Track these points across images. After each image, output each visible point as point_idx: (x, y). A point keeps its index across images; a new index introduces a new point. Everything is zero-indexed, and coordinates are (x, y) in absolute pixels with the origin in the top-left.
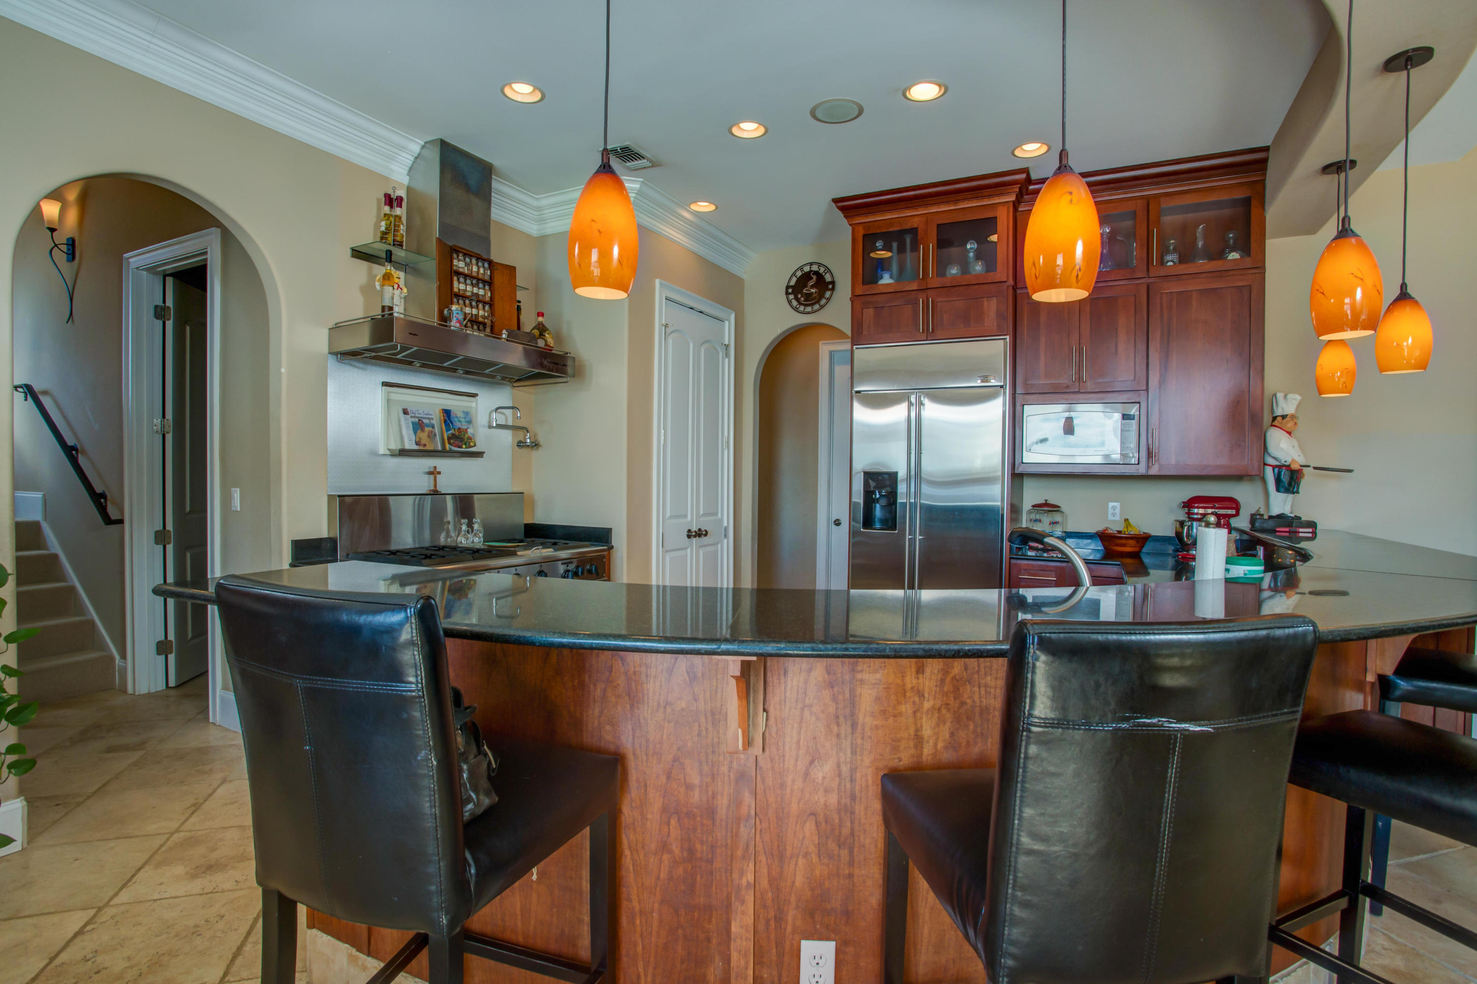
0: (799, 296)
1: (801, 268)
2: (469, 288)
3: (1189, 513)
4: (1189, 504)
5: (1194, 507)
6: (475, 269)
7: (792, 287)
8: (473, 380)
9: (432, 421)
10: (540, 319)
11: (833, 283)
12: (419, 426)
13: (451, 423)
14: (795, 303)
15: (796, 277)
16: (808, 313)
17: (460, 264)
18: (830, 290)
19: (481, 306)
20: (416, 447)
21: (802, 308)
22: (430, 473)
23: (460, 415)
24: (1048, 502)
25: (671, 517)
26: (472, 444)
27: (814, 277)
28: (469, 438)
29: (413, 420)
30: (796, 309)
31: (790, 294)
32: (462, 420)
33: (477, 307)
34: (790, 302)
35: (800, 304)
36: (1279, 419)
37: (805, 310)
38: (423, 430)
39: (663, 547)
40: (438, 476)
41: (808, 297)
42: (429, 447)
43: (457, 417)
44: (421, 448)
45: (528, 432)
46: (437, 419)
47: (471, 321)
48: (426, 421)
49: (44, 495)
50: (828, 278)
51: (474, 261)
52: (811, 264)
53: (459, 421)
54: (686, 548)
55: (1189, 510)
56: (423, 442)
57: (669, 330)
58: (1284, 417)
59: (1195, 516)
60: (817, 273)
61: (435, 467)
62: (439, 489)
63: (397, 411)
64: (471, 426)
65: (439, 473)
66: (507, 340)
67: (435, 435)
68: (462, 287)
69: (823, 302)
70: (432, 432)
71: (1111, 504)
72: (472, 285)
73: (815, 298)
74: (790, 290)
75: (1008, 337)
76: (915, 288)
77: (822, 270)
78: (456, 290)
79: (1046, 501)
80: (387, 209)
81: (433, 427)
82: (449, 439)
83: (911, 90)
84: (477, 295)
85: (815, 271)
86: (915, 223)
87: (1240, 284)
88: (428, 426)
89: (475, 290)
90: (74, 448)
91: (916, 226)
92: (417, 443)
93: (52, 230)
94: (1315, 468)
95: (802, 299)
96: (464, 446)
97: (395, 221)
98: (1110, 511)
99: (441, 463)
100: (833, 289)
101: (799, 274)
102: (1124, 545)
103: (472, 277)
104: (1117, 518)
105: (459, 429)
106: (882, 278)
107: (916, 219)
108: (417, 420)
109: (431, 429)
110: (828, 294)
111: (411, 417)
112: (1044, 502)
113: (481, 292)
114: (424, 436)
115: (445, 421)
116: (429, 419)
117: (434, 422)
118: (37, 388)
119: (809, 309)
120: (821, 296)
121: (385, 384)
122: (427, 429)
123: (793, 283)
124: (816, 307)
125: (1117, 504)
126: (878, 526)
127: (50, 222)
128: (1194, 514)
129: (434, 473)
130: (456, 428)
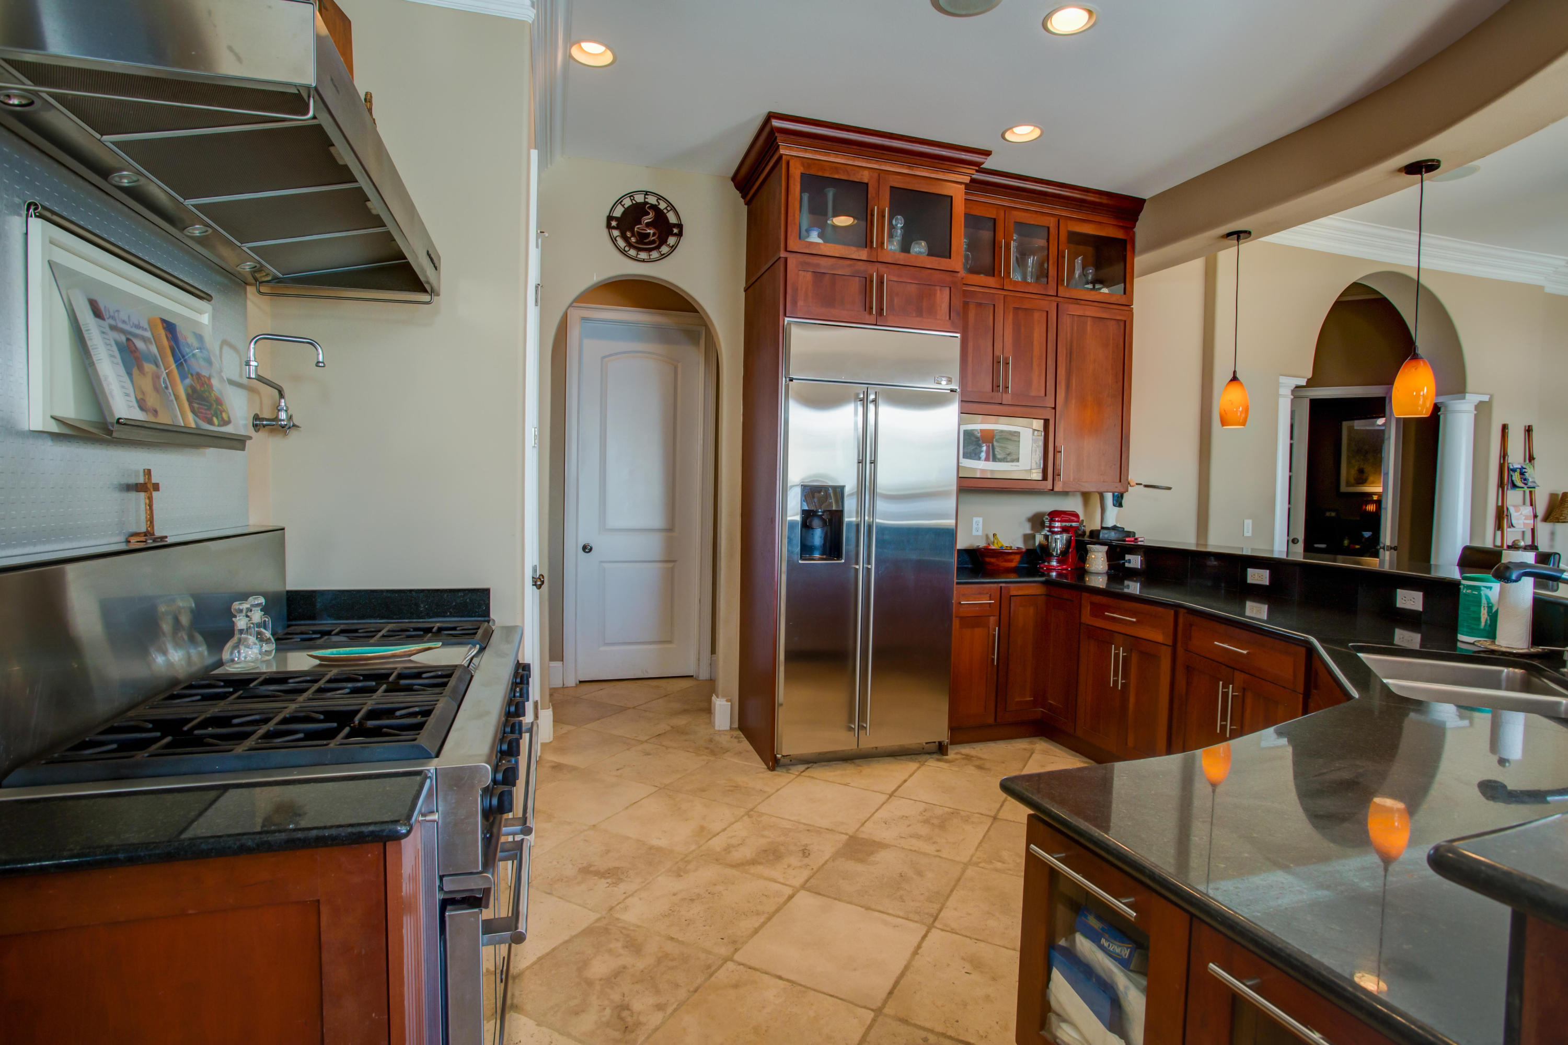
0: (629, 234)
1: (631, 195)
5: (1055, 521)
7: (616, 219)
11: (680, 226)
14: (621, 243)
15: (623, 206)
16: (643, 261)
18: (675, 235)
21: (632, 252)
22: (140, 488)
23: (192, 339)
26: (225, 416)
27: (652, 215)
28: (219, 401)
29: (116, 335)
30: (623, 252)
31: (614, 228)
32: (198, 354)
34: (614, 240)
35: (630, 245)
37: (639, 256)
40: (155, 494)
41: (643, 237)
45: (282, 396)
50: (672, 218)
52: (647, 193)
53: (194, 355)
59: (1056, 530)
60: (654, 208)
61: (148, 473)
64: (213, 371)
65: (156, 487)
69: (665, 249)
71: (975, 519)
73: (653, 242)
74: (614, 223)
75: (959, 336)
76: (864, 258)
77: (662, 206)
82: (189, 398)
85: (652, 205)
86: (865, 177)
87: (1119, 318)
91: (866, 181)
94: (1146, 486)
95: (633, 240)
96: (215, 421)
100: (680, 234)
101: (627, 202)
102: (1011, 561)
104: (980, 533)
105: (199, 376)
107: (866, 173)
110: (672, 240)
111: (111, 327)
119: (643, 255)
120: (663, 241)
123: (618, 212)
124: (655, 254)
125: (980, 520)
126: (817, 555)
128: (1054, 527)
129: (148, 487)
130: (194, 373)
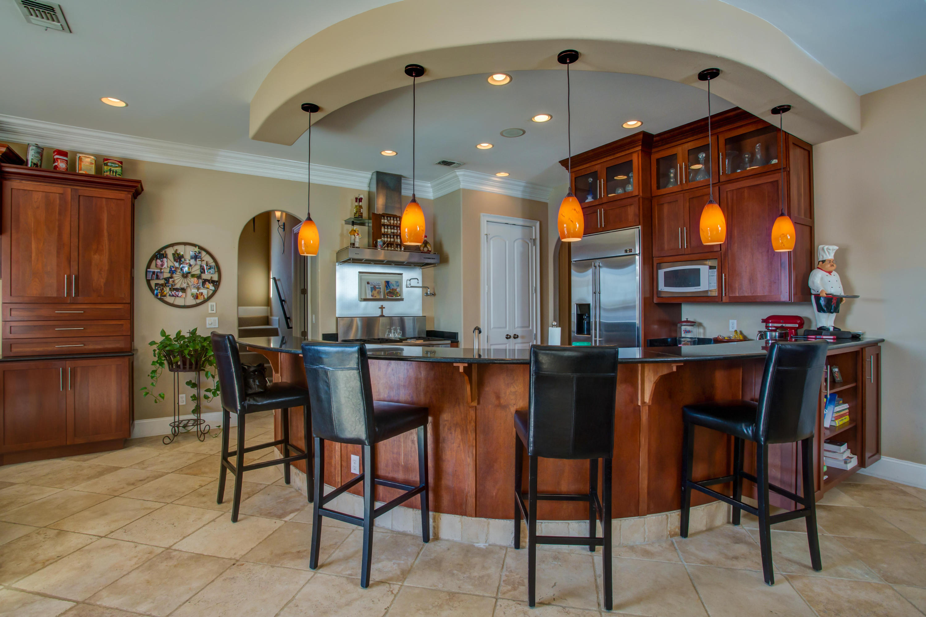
2: (389, 230)
3: (767, 327)
4: (766, 321)
5: (769, 323)
6: (392, 222)
8: (401, 267)
9: (380, 286)
10: (425, 239)
12: (374, 288)
13: (389, 286)
17: (385, 221)
19: (395, 237)
20: (371, 297)
22: (380, 308)
23: (394, 283)
24: (688, 320)
25: (494, 328)
26: (398, 295)
28: (398, 293)
29: (372, 286)
32: (394, 285)
33: (394, 238)
36: (821, 263)
38: (375, 290)
39: (487, 342)
40: (384, 309)
42: (378, 297)
43: (392, 284)
44: (374, 298)
45: (428, 288)
46: (383, 286)
47: (388, 244)
48: (377, 286)
49: (279, 318)
51: (392, 218)
53: (393, 286)
54: (506, 344)
55: (766, 324)
56: (375, 295)
57: (489, 237)
58: (823, 261)
61: (382, 306)
62: (384, 314)
63: (364, 283)
64: (399, 287)
65: (384, 308)
66: (404, 251)
67: (381, 292)
68: (386, 230)
70: (379, 291)
71: (731, 321)
72: (391, 229)
75: (640, 226)
76: (597, 204)
78: (383, 232)
79: (687, 319)
80: (357, 204)
81: (380, 288)
82: (387, 293)
83: (535, 118)
84: (394, 233)
86: (596, 168)
87: (771, 180)
88: (378, 288)
89: (392, 231)
90: (284, 301)
91: (597, 170)
92: (372, 296)
93: (278, 221)
96: (394, 296)
97: (359, 208)
98: (731, 325)
99: (385, 304)
103: (391, 226)
105: (393, 289)
106: (587, 199)
107: (597, 166)
108: (373, 286)
109: (379, 290)
111: (371, 285)
112: (686, 320)
113: (395, 231)
114: (375, 293)
115: (386, 286)
116: (379, 285)
117: (381, 287)
118: (276, 279)
121: (360, 272)
122: (377, 290)
125: (734, 321)
127: (278, 218)
128: (770, 327)
129: (382, 308)
130: (391, 289)
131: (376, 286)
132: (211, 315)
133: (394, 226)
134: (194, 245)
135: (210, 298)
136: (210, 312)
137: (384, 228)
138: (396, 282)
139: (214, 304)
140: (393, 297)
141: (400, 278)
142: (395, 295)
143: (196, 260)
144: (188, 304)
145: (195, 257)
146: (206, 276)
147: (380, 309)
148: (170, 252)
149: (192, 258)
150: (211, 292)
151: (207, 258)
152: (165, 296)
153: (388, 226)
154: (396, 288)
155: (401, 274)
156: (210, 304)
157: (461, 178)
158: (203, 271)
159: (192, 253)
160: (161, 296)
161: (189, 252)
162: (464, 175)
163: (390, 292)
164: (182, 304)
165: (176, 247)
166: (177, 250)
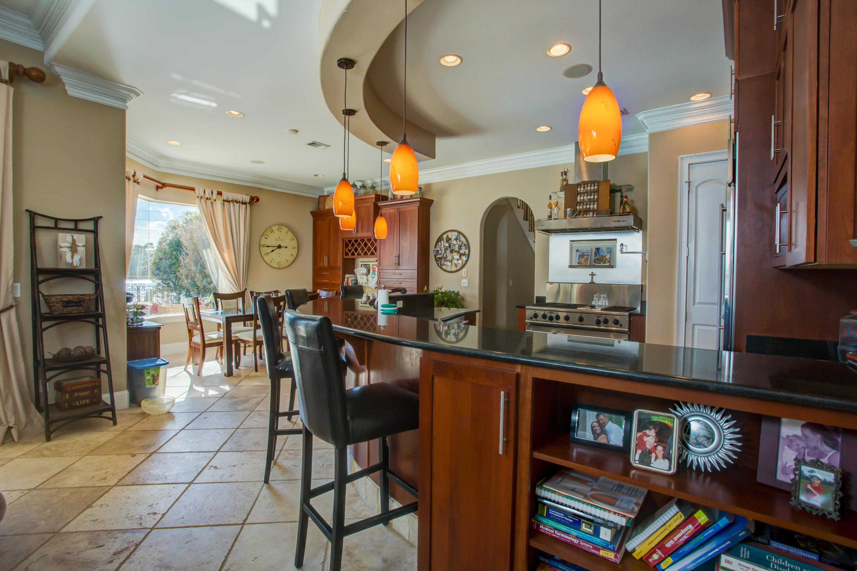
6: (589, 189)
8: (615, 232)
10: (625, 199)
13: (598, 253)
17: (581, 190)
19: (592, 203)
20: (577, 264)
23: (605, 249)
26: (608, 262)
28: (606, 259)
29: (580, 254)
32: (605, 251)
33: (590, 204)
38: (583, 257)
39: (688, 321)
42: (587, 264)
43: (602, 250)
44: (580, 265)
46: (592, 253)
47: (583, 212)
51: (589, 185)
53: (603, 252)
56: (581, 262)
57: (695, 184)
61: (592, 272)
62: (594, 281)
63: (574, 251)
64: (611, 254)
65: (595, 275)
67: (588, 259)
68: (582, 198)
78: (578, 200)
80: (562, 177)
81: (589, 256)
82: (595, 260)
84: (590, 199)
88: (586, 255)
89: (589, 197)
92: (579, 263)
97: (563, 181)
99: (595, 270)
103: (587, 193)
105: (602, 255)
108: (582, 253)
111: (580, 252)
113: (592, 197)
114: (582, 260)
115: (595, 253)
116: (588, 253)
117: (590, 254)
121: (571, 241)
122: (585, 257)
129: (592, 275)
130: (600, 255)
131: (585, 254)
132: (465, 278)
133: (591, 192)
134: (455, 231)
135: (463, 266)
136: (464, 275)
137: (581, 196)
138: (607, 248)
139: (466, 270)
140: (600, 264)
141: (614, 244)
142: (603, 262)
143: (457, 241)
144: (453, 270)
145: (456, 239)
146: (462, 252)
147: (591, 276)
148: (445, 236)
149: (455, 240)
150: (464, 262)
151: (463, 239)
152: (442, 265)
153: (584, 193)
154: (605, 255)
155: (615, 240)
156: (464, 270)
157: (646, 122)
158: (460, 247)
159: (455, 237)
160: (441, 265)
161: (453, 236)
162: (646, 118)
163: (598, 259)
164: (450, 270)
165: (448, 234)
166: (448, 235)
